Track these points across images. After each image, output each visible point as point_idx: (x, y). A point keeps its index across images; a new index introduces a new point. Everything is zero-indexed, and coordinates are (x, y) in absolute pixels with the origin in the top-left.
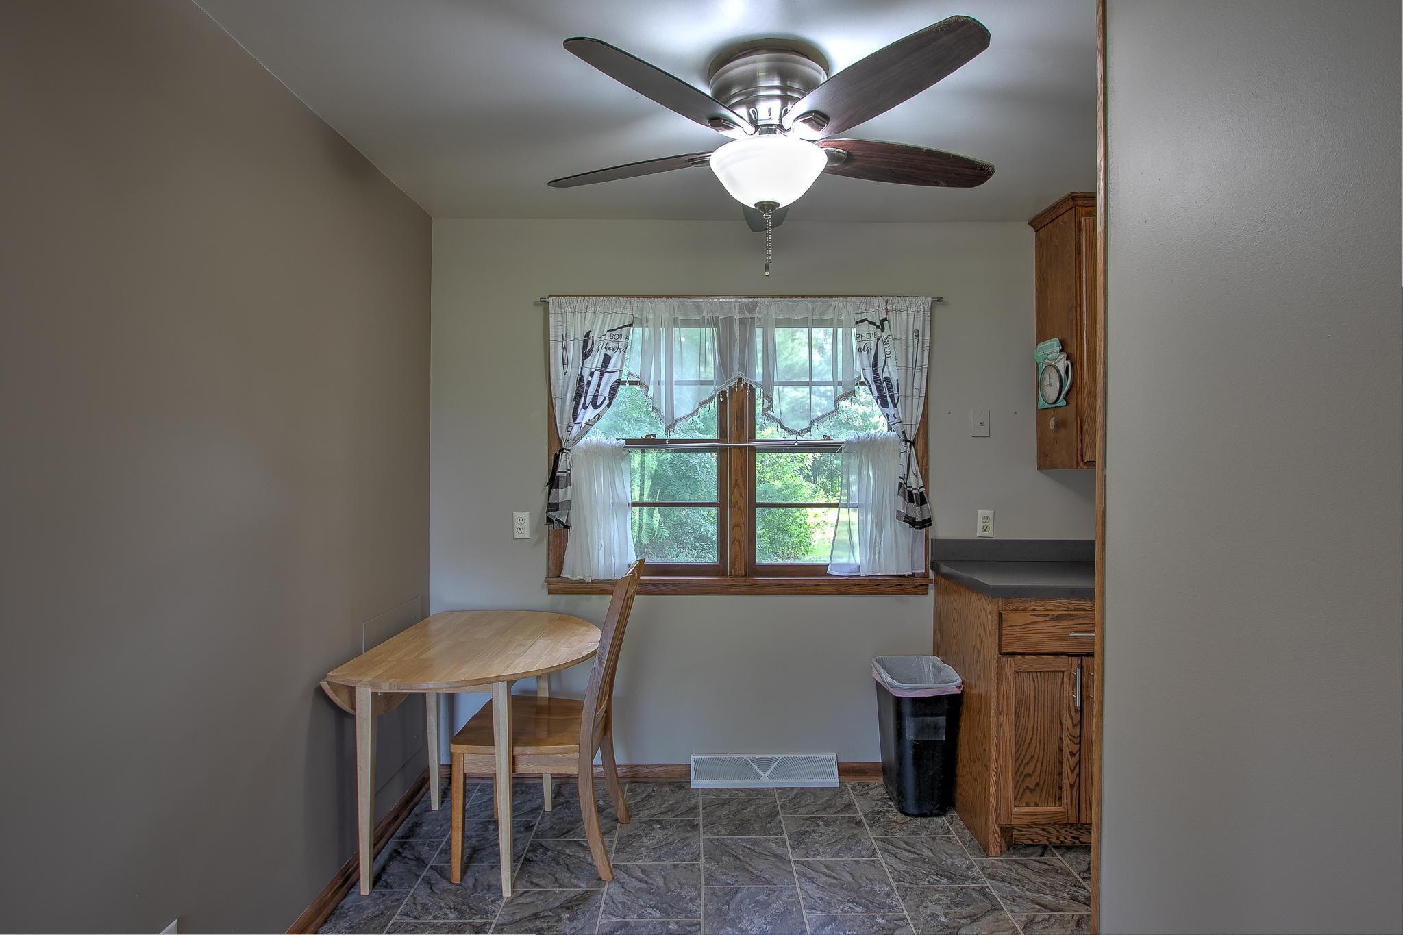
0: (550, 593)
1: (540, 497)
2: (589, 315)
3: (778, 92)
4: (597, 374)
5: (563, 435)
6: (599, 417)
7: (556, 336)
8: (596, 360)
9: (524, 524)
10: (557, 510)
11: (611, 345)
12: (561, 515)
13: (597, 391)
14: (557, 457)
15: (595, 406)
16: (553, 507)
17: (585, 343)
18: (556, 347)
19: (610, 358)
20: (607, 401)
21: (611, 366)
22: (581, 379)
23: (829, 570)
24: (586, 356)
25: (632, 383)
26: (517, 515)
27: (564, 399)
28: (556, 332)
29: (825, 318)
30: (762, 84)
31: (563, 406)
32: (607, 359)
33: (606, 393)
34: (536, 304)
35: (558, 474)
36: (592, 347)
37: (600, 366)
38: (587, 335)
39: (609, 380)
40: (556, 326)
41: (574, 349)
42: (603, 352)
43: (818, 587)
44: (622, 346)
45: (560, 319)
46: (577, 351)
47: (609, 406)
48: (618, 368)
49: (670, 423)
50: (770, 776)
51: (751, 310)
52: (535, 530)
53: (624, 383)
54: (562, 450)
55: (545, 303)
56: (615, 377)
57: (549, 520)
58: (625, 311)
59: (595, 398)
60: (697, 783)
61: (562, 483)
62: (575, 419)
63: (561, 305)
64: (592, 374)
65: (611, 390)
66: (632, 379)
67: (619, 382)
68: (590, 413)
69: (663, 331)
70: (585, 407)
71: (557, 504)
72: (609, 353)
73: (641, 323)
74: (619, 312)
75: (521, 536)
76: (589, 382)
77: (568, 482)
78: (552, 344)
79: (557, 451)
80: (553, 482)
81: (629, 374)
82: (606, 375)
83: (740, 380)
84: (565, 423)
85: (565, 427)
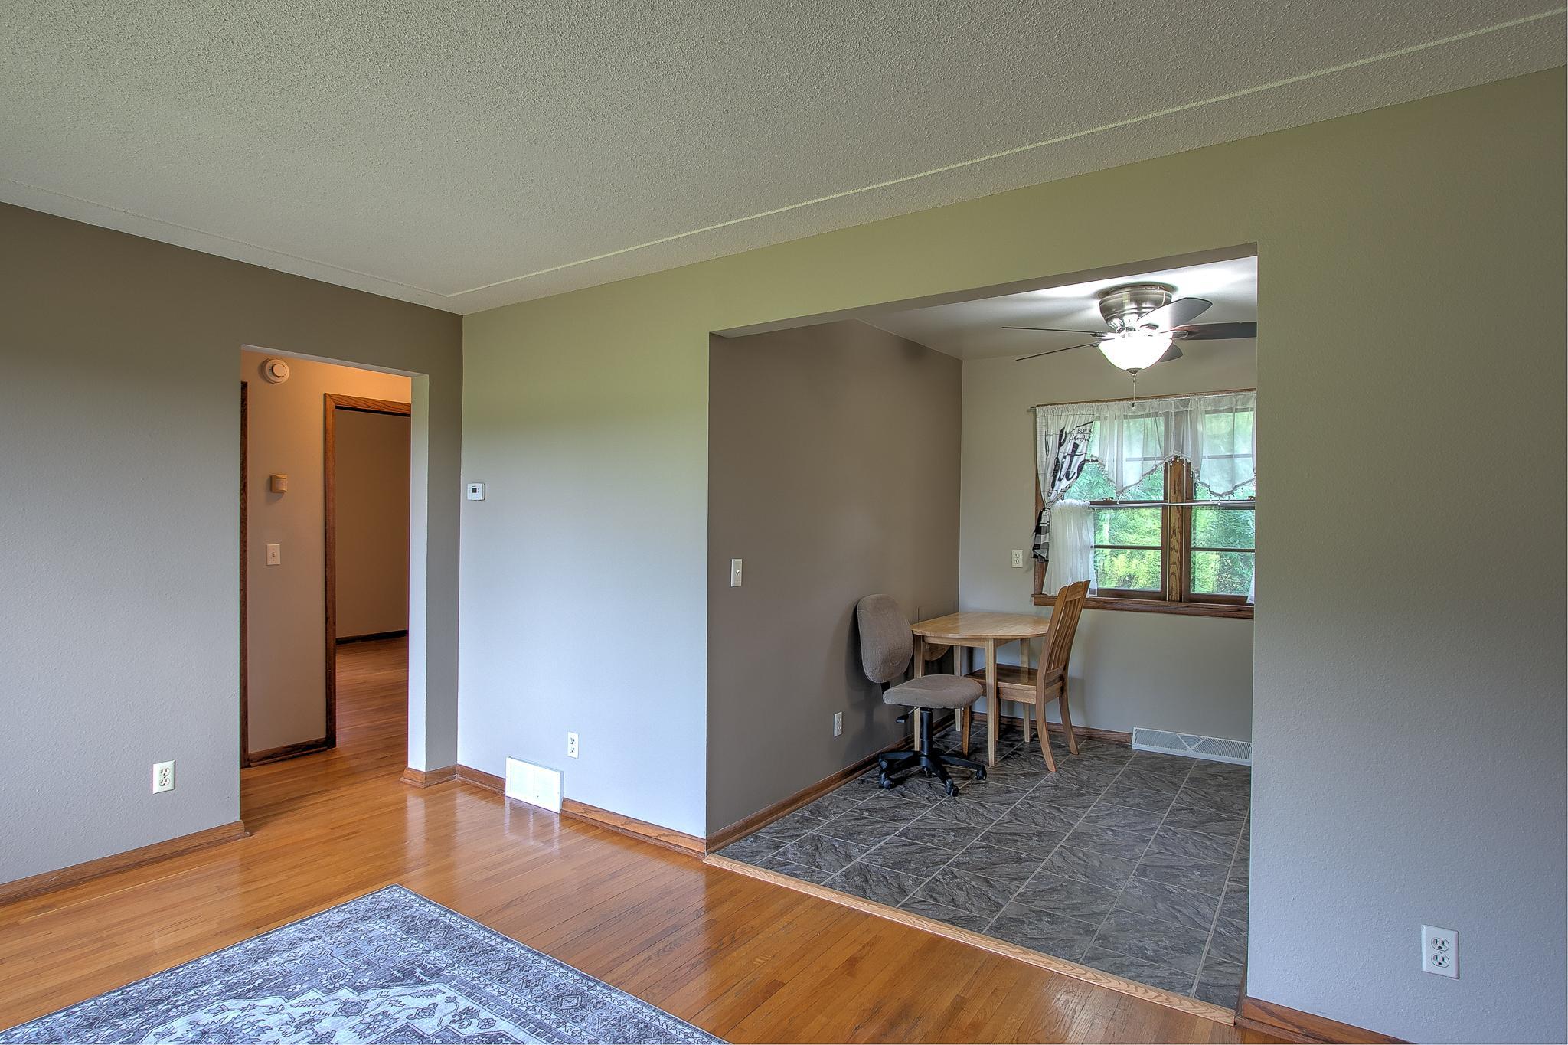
0: (1035, 605)
1: (1030, 539)
2: (1063, 417)
3: (1136, 311)
4: (1068, 457)
5: (1045, 498)
6: (1069, 486)
7: (1041, 432)
8: (1068, 447)
9: (1019, 557)
10: (1039, 548)
11: (1078, 436)
12: (1043, 552)
13: (1069, 468)
14: (1041, 513)
15: (1068, 479)
16: (1036, 546)
17: (1061, 436)
18: (1041, 439)
19: (1078, 445)
20: (1076, 475)
21: (1079, 451)
22: (1058, 461)
23: (1248, 599)
24: (1060, 445)
25: (1093, 461)
26: (1015, 552)
27: (1046, 474)
28: (1040, 429)
29: (1248, 407)
30: (1126, 307)
31: (1046, 479)
32: (1076, 446)
33: (1076, 470)
34: (1028, 411)
35: (1041, 525)
36: (1065, 439)
37: (1070, 451)
38: (1062, 431)
39: (1077, 460)
40: (1041, 426)
41: (1053, 441)
42: (1073, 442)
43: (1239, 613)
44: (1087, 437)
45: (1044, 421)
46: (1054, 443)
47: (1076, 478)
48: (1084, 452)
49: (1119, 489)
50: (1195, 750)
51: (1186, 404)
52: (1026, 562)
53: (1088, 461)
54: (1044, 509)
55: (1033, 410)
56: (1082, 458)
57: (1035, 556)
58: (1089, 413)
59: (1068, 473)
60: (1135, 746)
61: (1043, 531)
62: (1053, 488)
63: (1044, 412)
64: (1065, 457)
65: (1079, 467)
66: (1094, 459)
67: (1084, 461)
68: (1065, 483)
69: (1116, 422)
70: (1060, 480)
71: (1040, 545)
72: (1077, 442)
73: (1098, 418)
74: (1083, 413)
75: (1017, 566)
76: (1063, 462)
77: (1047, 530)
78: (1038, 438)
79: (1041, 508)
80: (1038, 530)
81: (1092, 456)
82: (1076, 457)
83: (1176, 457)
84: (1046, 491)
85: (1046, 493)
